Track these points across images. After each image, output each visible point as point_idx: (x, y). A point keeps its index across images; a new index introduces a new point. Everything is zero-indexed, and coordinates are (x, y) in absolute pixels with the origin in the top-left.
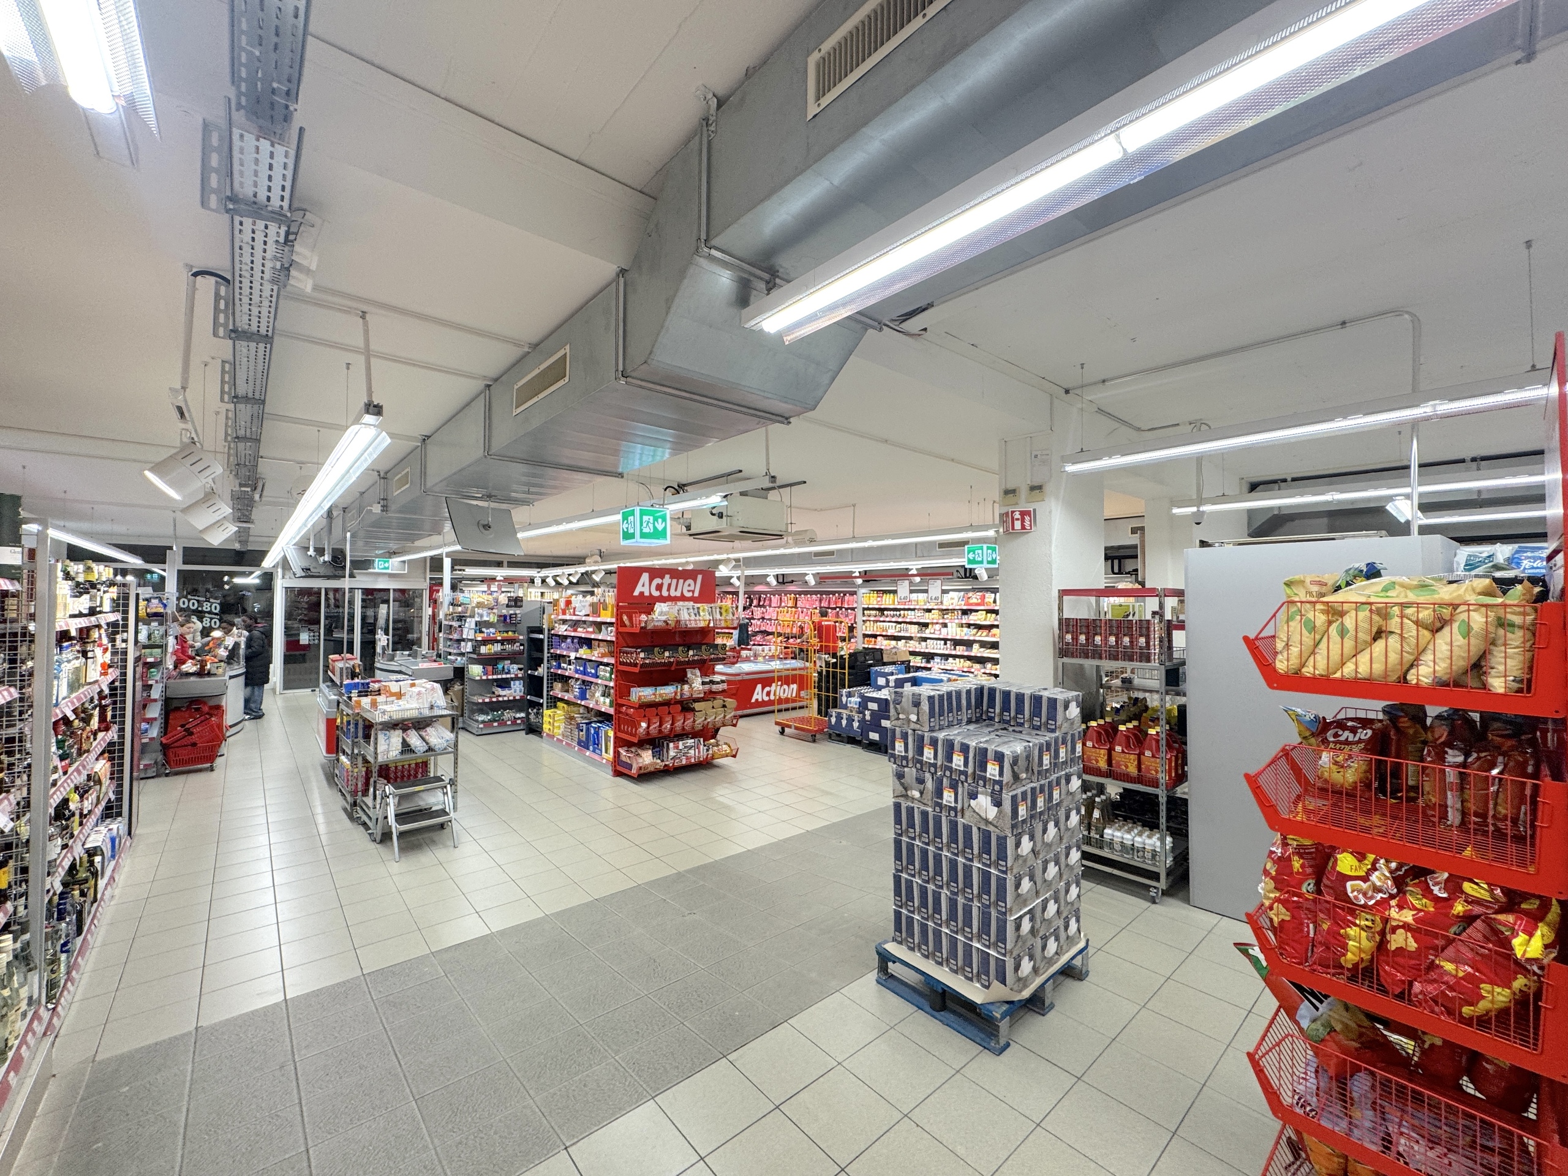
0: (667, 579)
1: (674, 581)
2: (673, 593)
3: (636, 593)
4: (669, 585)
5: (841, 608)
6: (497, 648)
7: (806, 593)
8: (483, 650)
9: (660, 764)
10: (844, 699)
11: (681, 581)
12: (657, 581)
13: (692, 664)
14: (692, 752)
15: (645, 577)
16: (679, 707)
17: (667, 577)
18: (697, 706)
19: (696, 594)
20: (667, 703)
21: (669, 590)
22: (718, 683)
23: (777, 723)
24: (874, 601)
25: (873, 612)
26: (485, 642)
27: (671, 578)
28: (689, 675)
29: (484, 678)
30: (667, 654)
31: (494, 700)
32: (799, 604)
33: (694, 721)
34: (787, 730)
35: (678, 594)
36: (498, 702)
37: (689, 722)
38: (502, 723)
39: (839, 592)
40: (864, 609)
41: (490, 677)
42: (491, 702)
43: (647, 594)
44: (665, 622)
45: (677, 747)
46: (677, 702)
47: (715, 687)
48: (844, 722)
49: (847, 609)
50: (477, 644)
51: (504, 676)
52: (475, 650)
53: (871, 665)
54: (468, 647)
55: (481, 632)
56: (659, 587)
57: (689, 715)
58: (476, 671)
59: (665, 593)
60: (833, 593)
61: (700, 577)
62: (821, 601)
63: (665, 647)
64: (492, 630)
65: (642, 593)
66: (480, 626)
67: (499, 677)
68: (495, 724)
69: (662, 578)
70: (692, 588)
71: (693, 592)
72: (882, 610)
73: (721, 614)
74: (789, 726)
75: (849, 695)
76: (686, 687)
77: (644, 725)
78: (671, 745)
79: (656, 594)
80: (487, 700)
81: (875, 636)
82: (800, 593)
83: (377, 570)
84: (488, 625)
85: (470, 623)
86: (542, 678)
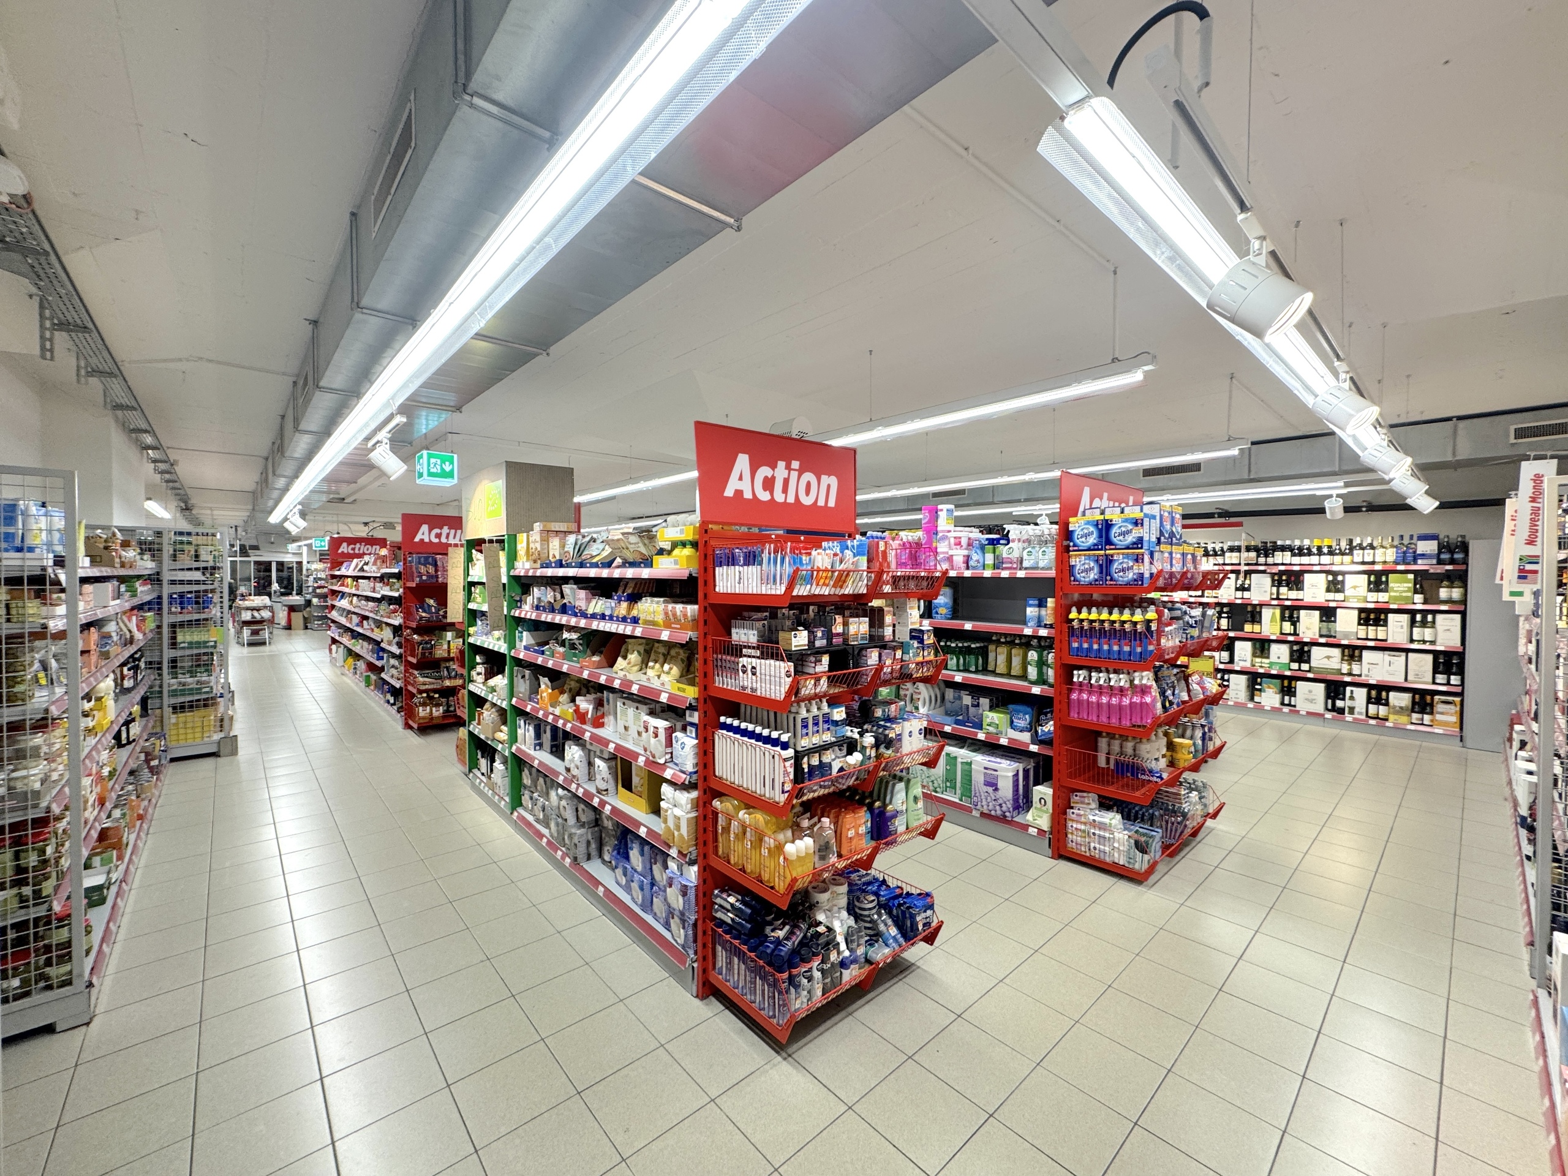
8: (318, 591)
26: (320, 587)
50: (315, 588)
52: (314, 590)
54: (310, 589)
66: (316, 580)
85: (311, 579)
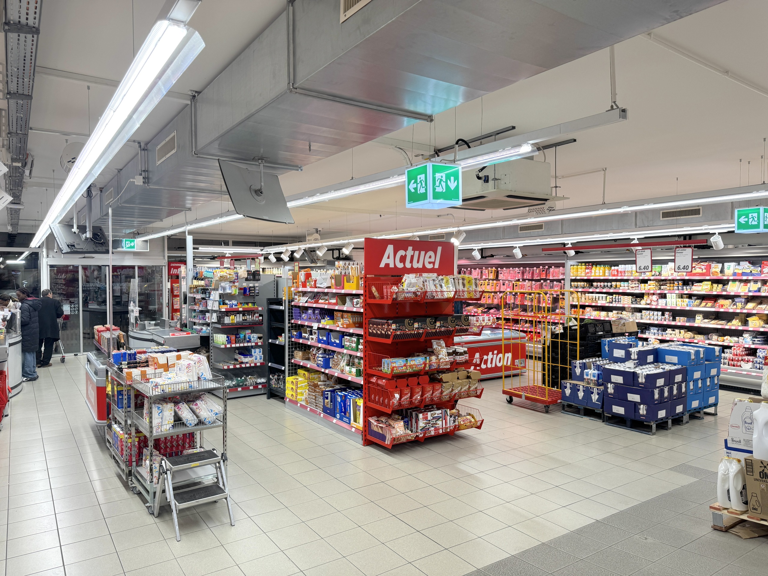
0: (410, 252)
1: (417, 253)
2: (415, 265)
3: (382, 265)
4: (412, 257)
5: (545, 280)
6: (239, 318)
7: (508, 266)
8: (227, 320)
9: (411, 436)
10: (578, 371)
11: (423, 253)
12: (401, 253)
13: (438, 336)
14: (440, 422)
15: (390, 249)
16: (427, 378)
17: (410, 248)
18: (444, 377)
19: (437, 266)
20: (415, 374)
21: (411, 262)
22: (461, 354)
23: (504, 392)
24: (582, 272)
25: (582, 283)
26: (228, 313)
27: (414, 250)
28: (435, 346)
29: (228, 346)
30: (416, 325)
31: (238, 366)
32: (501, 277)
33: (442, 393)
34: (515, 399)
35: (420, 266)
36: (241, 368)
37: (437, 393)
38: (246, 388)
39: (544, 265)
40: (572, 281)
41: (233, 346)
42: (235, 369)
43: (392, 266)
44: (414, 293)
45: (426, 418)
46: (426, 373)
47: (459, 358)
48: (581, 394)
49: (552, 281)
50: (222, 315)
51: (246, 345)
52: (220, 320)
53: (601, 337)
54: (214, 318)
55: (224, 304)
56: (403, 259)
57: (437, 387)
58: (220, 339)
59: (408, 265)
60: (537, 266)
61: (440, 249)
62: (523, 273)
63: (415, 318)
64: (234, 302)
65: (387, 265)
66: (224, 298)
67: (242, 345)
68: (240, 389)
69: (406, 250)
70: (432, 260)
71: (434, 263)
72: (590, 282)
73: (464, 285)
74: (520, 396)
75: (584, 367)
76: (434, 358)
77: (397, 396)
78: (421, 416)
79: (400, 265)
80: (232, 367)
81: (583, 307)
82: (502, 266)
83: (124, 249)
84: (231, 297)
85: (215, 296)
86: (283, 347)
